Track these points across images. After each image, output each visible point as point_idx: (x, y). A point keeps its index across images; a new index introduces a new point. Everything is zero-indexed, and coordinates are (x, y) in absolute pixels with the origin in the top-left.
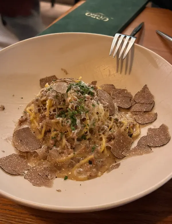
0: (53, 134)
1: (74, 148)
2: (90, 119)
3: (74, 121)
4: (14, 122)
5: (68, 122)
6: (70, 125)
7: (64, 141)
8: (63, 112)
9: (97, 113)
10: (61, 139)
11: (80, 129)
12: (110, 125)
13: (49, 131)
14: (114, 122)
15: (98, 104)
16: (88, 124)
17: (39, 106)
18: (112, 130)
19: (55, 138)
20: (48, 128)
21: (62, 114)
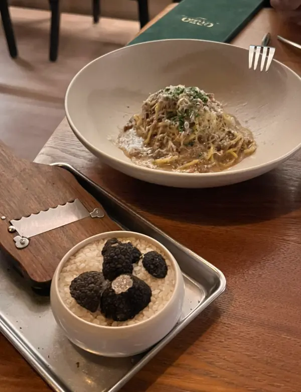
0: (159, 136)
1: (179, 152)
2: (200, 124)
3: (182, 123)
4: (119, 129)
5: (176, 124)
6: (178, 127)
7: (171, 143)
8: (171, 116)
9: (209, 121)
10: (167, 141)
11: (187, 133)
12: (222, 136)
13: (156, 135)
14: (226, 134)
15: (211, 111)
16: (196, 129)
17: (147, 111)
18: (223, 141)
19: (161, 140)
20: (155, 131)
21: (171, 117)
